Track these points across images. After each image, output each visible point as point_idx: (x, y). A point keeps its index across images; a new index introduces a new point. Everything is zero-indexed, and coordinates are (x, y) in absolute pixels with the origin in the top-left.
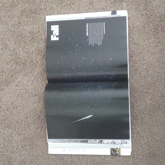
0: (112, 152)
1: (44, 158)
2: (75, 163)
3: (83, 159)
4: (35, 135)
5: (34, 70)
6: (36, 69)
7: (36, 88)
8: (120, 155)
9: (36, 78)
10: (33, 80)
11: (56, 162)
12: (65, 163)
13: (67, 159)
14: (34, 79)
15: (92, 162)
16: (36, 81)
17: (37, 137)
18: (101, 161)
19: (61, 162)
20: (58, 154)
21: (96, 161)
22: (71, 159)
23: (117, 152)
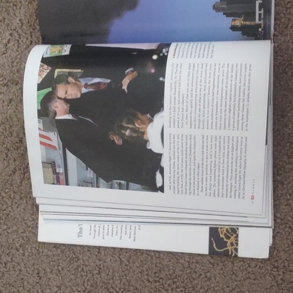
0: (214, 245)
1: (26, 254)
2: (109, 271)
3: (131, 261)
4: (7, 190)
5: (12, 14)
6: (18, 11)
7: (15, 64)
8: (236, 256)
9: (16, 34)
10: (8, 42)
11: (58, 265)
12: (80, 269)
13: (88, 260)
14: (10, 37)
15: (155, 273)
16: (14, 45)
17: (12, 196)
18: (181, 271)
19: (71, 266)
20: (64, 245)
21: (166, 269)
22: (97, 261)
23: (229, 248)
